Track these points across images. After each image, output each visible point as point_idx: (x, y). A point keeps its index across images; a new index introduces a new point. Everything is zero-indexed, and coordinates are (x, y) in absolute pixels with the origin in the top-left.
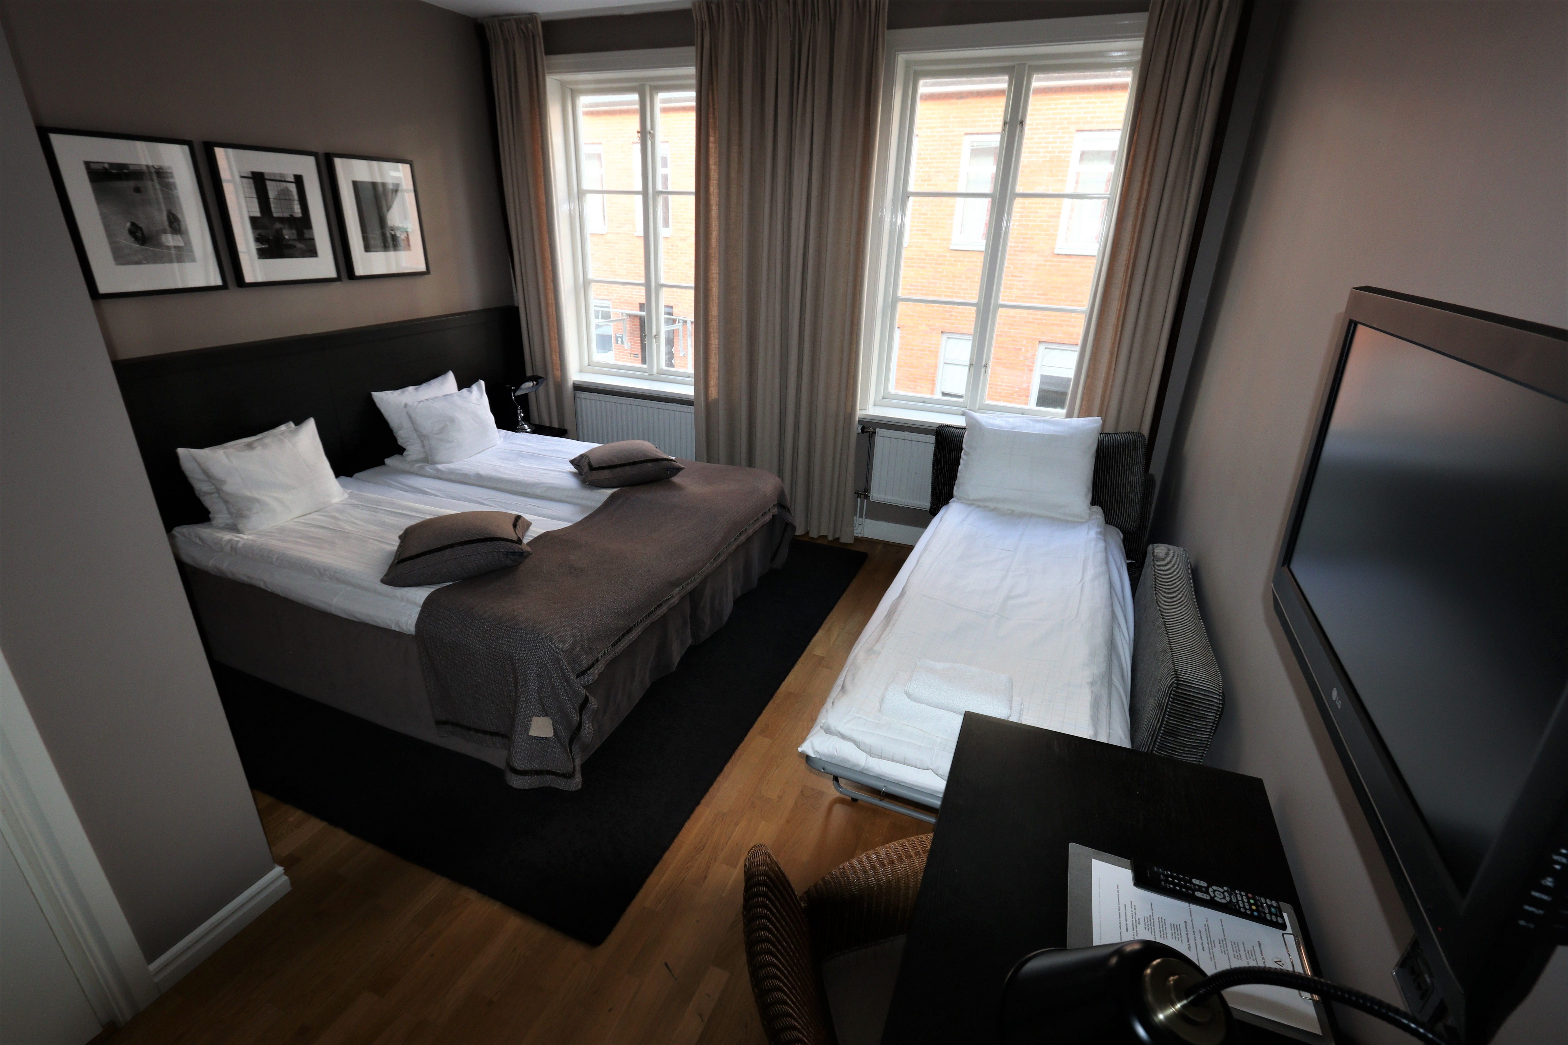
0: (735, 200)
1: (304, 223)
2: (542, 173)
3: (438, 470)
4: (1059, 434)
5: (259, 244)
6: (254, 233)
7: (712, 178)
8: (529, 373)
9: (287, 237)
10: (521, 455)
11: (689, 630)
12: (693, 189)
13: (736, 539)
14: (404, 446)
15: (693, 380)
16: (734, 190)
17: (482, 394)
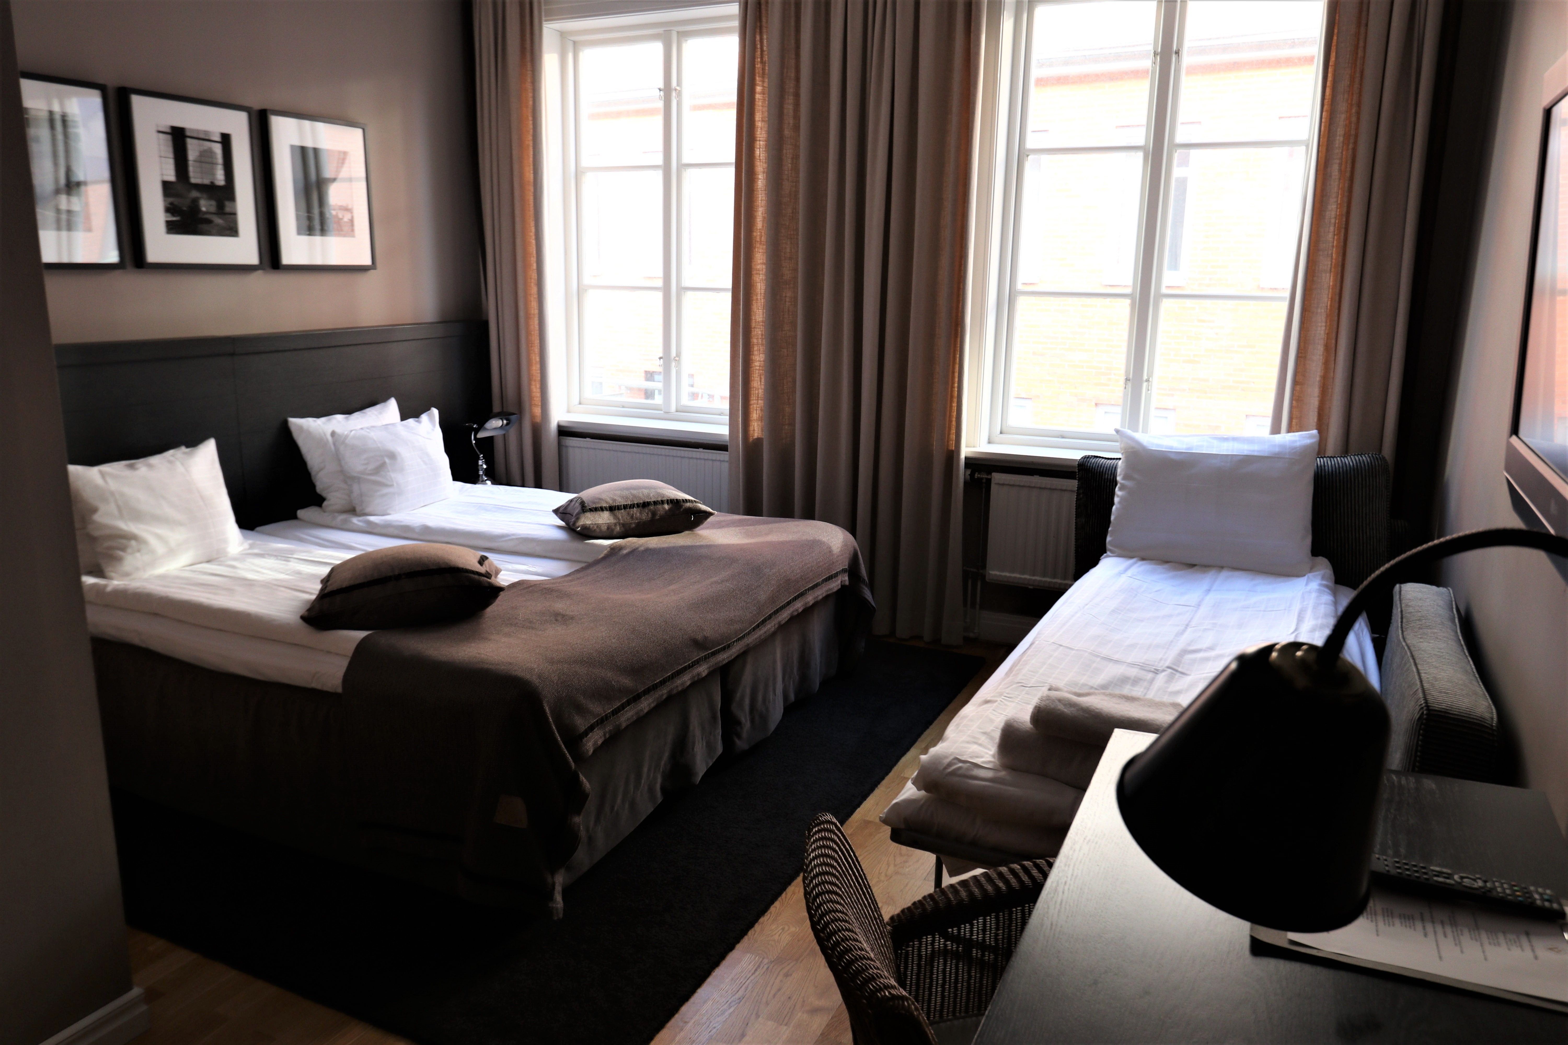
0: (790, 165)
1: (227, 192)
2: (531, 143)
3: (369, 523)
4: (1256, 454)
5: (168, 215)
6: (165, 201)
7: (758, 139)
8: (496, 408)
9: (204, 209)
10: (482, 508)
11: (719, 731)
12: (732, 158)
13: (789, 603)
14: (324, 494)
15: (728, 417)
16: (788, 151)
17: (434, 426)
